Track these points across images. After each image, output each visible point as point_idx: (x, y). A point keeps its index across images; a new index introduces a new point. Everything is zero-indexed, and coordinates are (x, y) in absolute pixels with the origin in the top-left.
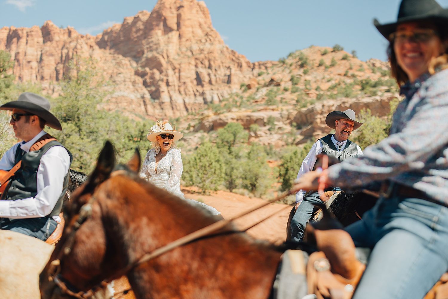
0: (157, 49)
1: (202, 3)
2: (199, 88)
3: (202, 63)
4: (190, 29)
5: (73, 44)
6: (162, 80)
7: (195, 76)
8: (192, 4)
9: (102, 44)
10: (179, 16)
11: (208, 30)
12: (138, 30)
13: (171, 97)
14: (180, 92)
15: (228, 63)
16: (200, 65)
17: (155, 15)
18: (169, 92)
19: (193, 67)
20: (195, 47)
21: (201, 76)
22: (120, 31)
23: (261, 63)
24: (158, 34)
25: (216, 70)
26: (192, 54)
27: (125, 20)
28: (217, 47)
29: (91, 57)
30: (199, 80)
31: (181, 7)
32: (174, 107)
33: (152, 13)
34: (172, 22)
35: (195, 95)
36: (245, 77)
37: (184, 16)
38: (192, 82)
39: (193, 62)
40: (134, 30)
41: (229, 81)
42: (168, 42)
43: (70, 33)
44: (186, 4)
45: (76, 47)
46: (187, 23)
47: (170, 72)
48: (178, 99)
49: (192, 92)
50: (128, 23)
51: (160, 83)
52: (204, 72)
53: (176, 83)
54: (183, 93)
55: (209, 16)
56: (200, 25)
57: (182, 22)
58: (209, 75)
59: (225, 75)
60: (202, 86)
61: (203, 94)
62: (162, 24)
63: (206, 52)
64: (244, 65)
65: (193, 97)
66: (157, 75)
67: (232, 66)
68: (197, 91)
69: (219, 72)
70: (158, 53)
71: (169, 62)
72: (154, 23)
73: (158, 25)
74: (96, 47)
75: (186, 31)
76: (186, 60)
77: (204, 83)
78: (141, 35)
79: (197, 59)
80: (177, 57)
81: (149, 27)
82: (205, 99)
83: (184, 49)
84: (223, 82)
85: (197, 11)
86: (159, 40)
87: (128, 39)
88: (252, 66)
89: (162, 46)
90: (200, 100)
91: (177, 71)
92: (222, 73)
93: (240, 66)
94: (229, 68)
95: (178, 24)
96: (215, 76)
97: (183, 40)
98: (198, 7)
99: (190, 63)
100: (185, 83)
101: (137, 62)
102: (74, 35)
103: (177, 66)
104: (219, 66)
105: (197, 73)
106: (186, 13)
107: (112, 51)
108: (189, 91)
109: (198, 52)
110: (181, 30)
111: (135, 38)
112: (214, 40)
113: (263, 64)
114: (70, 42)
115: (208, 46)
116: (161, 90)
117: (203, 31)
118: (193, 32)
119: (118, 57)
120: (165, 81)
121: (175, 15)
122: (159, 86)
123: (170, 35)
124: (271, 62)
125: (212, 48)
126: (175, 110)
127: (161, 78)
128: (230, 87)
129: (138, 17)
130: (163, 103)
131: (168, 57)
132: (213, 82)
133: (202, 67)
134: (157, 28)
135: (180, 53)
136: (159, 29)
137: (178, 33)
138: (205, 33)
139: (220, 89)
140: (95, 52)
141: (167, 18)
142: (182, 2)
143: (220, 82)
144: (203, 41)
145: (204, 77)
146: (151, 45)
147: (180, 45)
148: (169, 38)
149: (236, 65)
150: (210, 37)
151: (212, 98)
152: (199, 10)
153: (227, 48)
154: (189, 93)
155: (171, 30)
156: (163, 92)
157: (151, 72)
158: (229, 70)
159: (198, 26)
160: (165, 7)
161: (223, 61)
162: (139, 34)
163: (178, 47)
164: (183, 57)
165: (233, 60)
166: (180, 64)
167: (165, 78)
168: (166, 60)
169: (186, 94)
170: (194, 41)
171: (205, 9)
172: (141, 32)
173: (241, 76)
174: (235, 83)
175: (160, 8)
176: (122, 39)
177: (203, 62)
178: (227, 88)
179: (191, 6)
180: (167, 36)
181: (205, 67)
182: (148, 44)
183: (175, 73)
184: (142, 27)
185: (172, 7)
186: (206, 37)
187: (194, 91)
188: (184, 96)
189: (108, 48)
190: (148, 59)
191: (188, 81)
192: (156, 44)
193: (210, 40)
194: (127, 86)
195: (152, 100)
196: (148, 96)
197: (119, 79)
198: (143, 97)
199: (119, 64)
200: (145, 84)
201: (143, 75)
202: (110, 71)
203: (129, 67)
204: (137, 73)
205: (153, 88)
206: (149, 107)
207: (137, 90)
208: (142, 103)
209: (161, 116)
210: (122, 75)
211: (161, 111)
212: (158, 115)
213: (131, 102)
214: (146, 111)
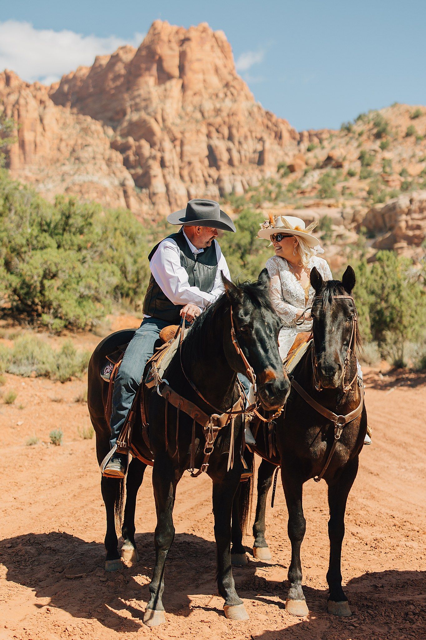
0: (146, 108)
1: (221, 34)
2: (213, 172)
3: (218, 131)
4: (200, 77)
5: (13, 98)
6: (154, 158)
7: (206, 152)
8: (204, 35)
9: (59, 98)
10: (183, 55)
11: (229, 78)
12: (117, 77)
13: (167, 186)
14: (182, 177)
15: (259, 131)
16: (214, 135)
17: (144, 53)
18: (164, 176)
19: (204, 138)
20: (208, 106)
21: (217, 153)
22: (89, 77)
23: (312, 133)
24: (148, 83)
25: (240, 143)
26: (203, 116)
27: (97, 59)
28: (243, 106)
29: (41, 120)
30: (213, 159)
31: (187, 39)
32: (172, 200)
33: (139, 50)
34: (172, 65)
35: (206, 183)
36: (286, 154)
37: (190, 55)
38: (201, 161)
39: (204, 130)
40: (111, 76)
41: (260, 161)
42: (165, 97)
43: (8, 80)
44: (194, 35)
45: (17, 102)
46: (196, 66)
47: (167, 145)
48: (179, 189)
49: (202, 178)
50: (100, 66)
51: (151, 162)
52: (221, 145)
53: (177, 162)
54: (187, 178)
55: (231, 54)
56: (217, 70)
57: (186, 65)
58: (229, 150)
59: (255, 152)
60: (218, 168)
61: (218, 181)
62: (154, 68)
63: (224, 114)
64: (286, 135)
65: (202, 185)
66: (146, 150)
67: (265, 137)
68: (210, 176)
69: (245, 146)
70: (149, 114)
71: (166, 129)
72: (143, 66)
73: (148, 69)
74: (50, 103)
75: (194, 78)
76: (193, 126)
77: (221, 163)
78: (122, 85)
79: (209, 125)
80: (178, 121)
81: (134, 71)
82: (221, 190)
83: (190, 109)
84: (251, 162)
85: (212, 47)
86: (149, 93)
87: (101, 91)
88: (298, 137)
89: (155, 103)
90: (214, 190)
91: (178, 143)
92: (250, 147)
93: (279, 136)
94: (261, 139)
95: (182, 68)
96: (239, 152)
97: (189, 93)
98: (214, 40)
99: (198, 131)
100: (190, 163)
101: (114, 129)
102: (14, 83)
103: (179, 136)
104: (246, 137)
105: (210, 148)
106: (194, 51)
107: (75, 110)
108: (197, 176)
109: (213, 113)
110: (185, 78)
111: (111, 89)
112: (239, 94)
113: (316, 135)
114: (9, 94)
115: (228, 104)
116: (153, 173)
117: (221, 80)
118: (205, 81)
119: (85, 120)
120: (159, 159)
121: (177, 53)
122: (149, 167)
123: (168, 84)
124: (329, 132)
125: (235, 107)
126: (174, 206)
127: (153, 155)
128: (262, 171)
129: (117, 55)
130: (154, 194)
131: (164, 120)
132: (236, 162)
133: (218, 138)
134: (147, 73)
135: (183, 114)
136: (151, 75)
137: (180, 82)
138: (225, 82)
139: (246, 173)
140: (47, 110)
141: (164, 58)
142: (188, 31)
143: (247, 162)
144: (221, 95)
145: (221, 154)
146: (138, 100)
147: (184, 101)
148: (166, 90)
149: (273, 135)
150: (232, 89)
151: (234, 188)
152: (215, 44)
153: (259, 108)
154: (198, 179)
155: (170, 77)
156: (155, 176)
157: (137, 144)
158: (261, 142)
159: (212, 72)
160: (160, 39)
161: (253, 128)
162: (118, 83)
163: (180, 104)
164: (188, 121)
165: (268, 127)
166: (182, 133)
167: (159, 155)
168: (161, 124)
169: (192, 181)
170: (206, 96)
171: (226, 45)
172: (122, 80)
173: (281, 153)
174: (270, 165)
175: (153, 41)
176: (91, 90)
177: (220, 129)
178: (257, 172)
179: (202, 38)
180: (163, 87)
181: (223, 138)
182: (133, 99)
183: (175, 147)
184: (123, 72)
185: (173, 39)
186: (225, 89)
187: (203, 176)
188: (189, 183)
189: (69, 104)
190: (132, 124)
191: (195, 161)
192: (145, 100)
193: (232, 94)
194: (98, 165)
195: (138, 190)
196: (130, 183)
197: (85, 154)
198: (123, 185)
199: (86, 130)
200: (126, 163)
201: (123, 149)
202: (72, 142)
203: (102, 135)
204: (114, 146)
205: (140, 171)
206: (133, 201)
207: (114, 173)
208: (121, 194)
209: (152, 214)
210: (90, 149)
211: (152, 206)
212: (147, 214)
213: (103, 192)
214: (128, 206)
